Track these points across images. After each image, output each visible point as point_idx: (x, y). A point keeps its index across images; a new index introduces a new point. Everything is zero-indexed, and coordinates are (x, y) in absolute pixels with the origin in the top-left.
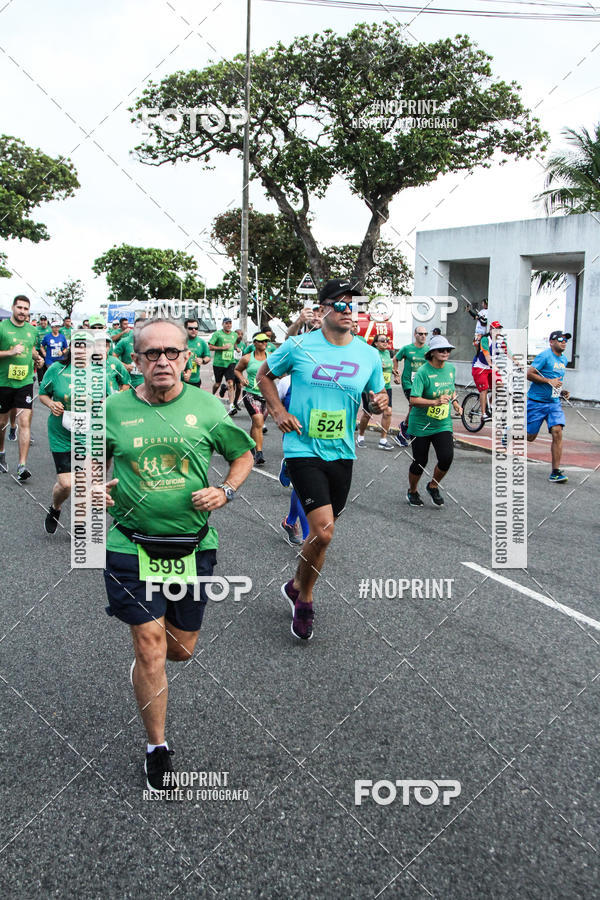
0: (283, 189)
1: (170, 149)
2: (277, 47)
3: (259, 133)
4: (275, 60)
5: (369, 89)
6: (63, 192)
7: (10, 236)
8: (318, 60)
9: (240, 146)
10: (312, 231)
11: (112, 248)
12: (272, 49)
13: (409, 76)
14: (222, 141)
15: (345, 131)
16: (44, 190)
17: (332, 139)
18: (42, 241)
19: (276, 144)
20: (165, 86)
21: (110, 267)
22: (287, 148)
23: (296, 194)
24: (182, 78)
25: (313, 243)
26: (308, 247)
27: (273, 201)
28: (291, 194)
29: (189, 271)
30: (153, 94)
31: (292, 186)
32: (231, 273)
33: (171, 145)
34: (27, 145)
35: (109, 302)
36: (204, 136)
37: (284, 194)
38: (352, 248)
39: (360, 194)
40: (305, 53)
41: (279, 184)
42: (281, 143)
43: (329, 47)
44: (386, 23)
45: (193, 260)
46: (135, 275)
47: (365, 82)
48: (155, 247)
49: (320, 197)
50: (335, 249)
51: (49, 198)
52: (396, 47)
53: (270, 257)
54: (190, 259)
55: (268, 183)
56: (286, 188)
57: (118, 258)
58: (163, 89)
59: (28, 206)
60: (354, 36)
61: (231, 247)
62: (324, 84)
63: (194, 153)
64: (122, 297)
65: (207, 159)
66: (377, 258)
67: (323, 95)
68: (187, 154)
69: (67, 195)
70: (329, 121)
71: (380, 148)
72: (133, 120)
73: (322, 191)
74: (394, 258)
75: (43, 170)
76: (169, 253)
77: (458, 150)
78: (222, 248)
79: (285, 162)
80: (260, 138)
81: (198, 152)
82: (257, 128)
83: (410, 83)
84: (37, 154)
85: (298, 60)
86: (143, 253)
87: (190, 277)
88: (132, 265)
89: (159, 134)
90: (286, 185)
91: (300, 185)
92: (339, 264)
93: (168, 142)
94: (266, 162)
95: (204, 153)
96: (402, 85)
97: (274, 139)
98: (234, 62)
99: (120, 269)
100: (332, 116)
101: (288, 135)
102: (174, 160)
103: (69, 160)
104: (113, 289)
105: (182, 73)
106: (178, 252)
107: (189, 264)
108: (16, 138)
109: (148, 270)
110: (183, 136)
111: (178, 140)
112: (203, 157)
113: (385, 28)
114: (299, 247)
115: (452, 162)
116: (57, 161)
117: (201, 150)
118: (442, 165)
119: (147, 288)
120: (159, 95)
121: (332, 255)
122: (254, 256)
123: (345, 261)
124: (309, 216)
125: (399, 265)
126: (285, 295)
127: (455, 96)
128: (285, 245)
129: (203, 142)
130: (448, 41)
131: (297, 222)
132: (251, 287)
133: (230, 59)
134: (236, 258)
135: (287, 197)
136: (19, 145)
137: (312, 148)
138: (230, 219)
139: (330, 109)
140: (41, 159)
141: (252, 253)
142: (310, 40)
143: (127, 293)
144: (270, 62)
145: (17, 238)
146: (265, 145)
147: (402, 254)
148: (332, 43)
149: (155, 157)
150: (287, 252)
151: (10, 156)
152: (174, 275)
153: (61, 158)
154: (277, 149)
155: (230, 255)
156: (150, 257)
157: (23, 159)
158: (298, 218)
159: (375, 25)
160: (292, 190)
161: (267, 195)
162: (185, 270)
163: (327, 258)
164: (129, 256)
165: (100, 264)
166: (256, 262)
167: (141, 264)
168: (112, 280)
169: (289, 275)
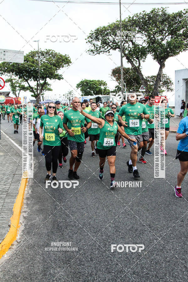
0: (132, 60)
1: (98, 50)
2: (129, 17)
3: (124, 43)
4: (128, 21)
5: (157, 28)
6: (67, 65)
7: (52, 79)
8: (141, 20)
9: (119, 48)
10: (142, 72)
11: (82, 80)
12: (127, 18)
13: (169, 23)
14: (114, 47)
15: (150, 41)
16: (61, 65)
17: (147, 44)
18: (61, 80)
19: (130, 46)
20: (96, 31)
21: (81, 86)
22: (132, 47)
23: (136, 61)
24: (101, 29)
25: (142, 76)
26: (141, 77)
27: (130, 64)
28: (135, 61)
29: (105, 86)
30: (92, 34)
31: (135, 59)
32: (117, 86)
33: (98, 49)
34: (56, 52)
35: (82, 97)
36: (108, 45)
37: (133, 62)
38: (154, 76)
39: (156, 60)
40: (137, 18)
41: (131, 58)
42: (131, 46)
43: (144, 16)
44: (162, 8)
46: (89, 88)
47: (156, 26)
48: (94, 80)
49: (144, 62)
50: (149, 77)
51: (63, 67)
52: (165, 14)
53: (129, 80)
55: (128, 58)
56: (133, 60)
57: (83, 83)
58: (95, 32)
59: (57, 69)
60: (152, 12)
61: (117, 78)
62: (143, 27)
63: (105, 51)
64: (85, 95)
65: (109, 52)
66: (162, 79)
67: (143, 31)
68: (103, 51)
69: (68, 66)
70: (145, 38)
71: (162, 46)
72: (87, 42)
73: (144, 60)
74: (167, 79)
75: (60, 59)
76: (98, 81)
77: (186, 44)
78: (114, 79)
79: (132, 52)
80: (125, 45)
81: (106, 51)
82: (124, 42)
83: (170, 25)
84: (59, 54)
85: (135, 21)
86: (91, 81)
87: (105, 88)
88: (88, 85)
89: (94, 46)
90: (133, 58)
91: (138, 58)
92: (150, 81)
93: (97, 48)
94: (127, 52)
95: (108, 50)
96: (167, 26)
97: (129, 45)
98: (116, 23)
99: (84, 87)
100: (146, 37)
101: (133, 44)
102: (99, 53)
103: (68, 55)
104: (82, 93)
105: (101, 27)
106: (101, 81)
107: (105, 84)
108: (53, 50)
109: (92, 86)
110: (102, 46)
111: (100, 47)
112: (108, 52)
113: (162, 9)
114: (138, 77)
115: (184, 48)
116: (65, 56)
117: (107, 50)
118: (181, 49)
119: (92, 92)
120: (94, 34)
121: (148, 79)
123: (152, 81)
124: (140, 67)
125: (169, 81)
127: (184, 28)
128: (134, 77)
129: (108, 47)
130: (181, 11)
131: (137, 70)
133: (115, 22)
134: (119, 81)
135: (134, 62)
136: (54, 52)
137: (140, 47)
138: (116, 70)
139: (146, 35)
140: (60, 56)
142: (139, 14)
143: (87, 94)
144: (127, 22)
145: (54, 79)
146: (126, 47)
147: (169, 77)
148: (145, 15)
149: (94, 53)
150: (134, 79)
151: (51, 55)
152: (100, 88)
153: (66, 55)
154: (130, 48)
155: (117, 80)
156: (93, 82)
157: (55, 56)
158: (137, 68)
159: (158, 8)
160: (135, 60)
161: (128, 62)
162: (103, 86)
163: (146, 80)
164: (87, 83)
165: (78, 86)
166: (125, 82)
167: (90, 85)
168: (82, 90)
169: (135, 86)
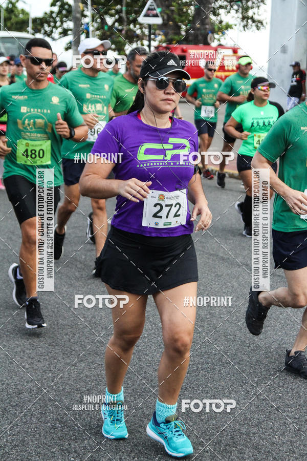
87: (11, 2)
126: (120, 24)
169: (124, 2)
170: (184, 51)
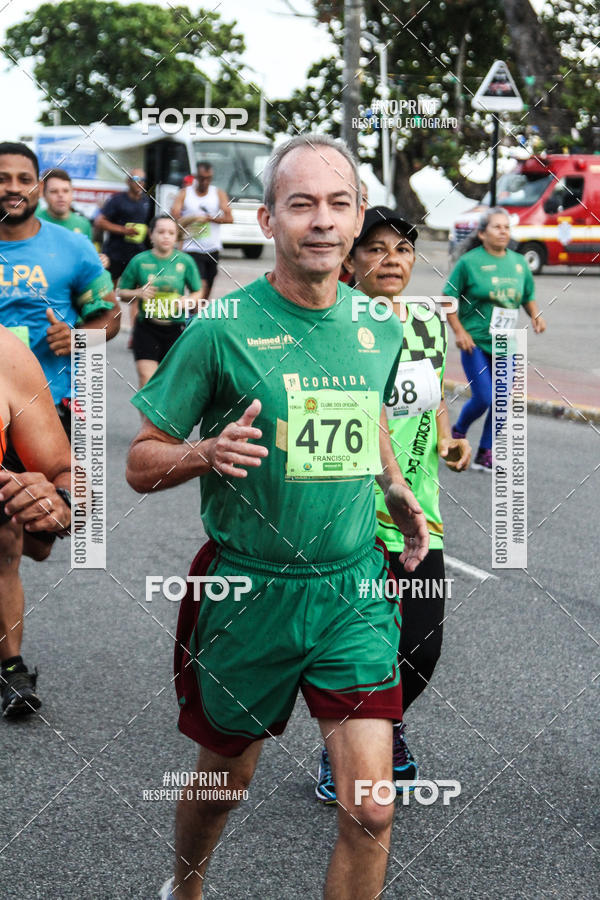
21: (42, 46)
29: (227, 57)
32: (324, 64)
35: (41, 128)
45: (235, 31)
46: (102, 66)
54: (227, 29)
57: (58, 25)
64: (66, 121)
76: (179, 14)
86: (119, 13)
87: (227, 70)
88: (92, 41)
92: (583, 36)
99: (64, 51)
104: (48, 99)
106: (202, 14)
107: (225, 41)
109: (129, 56)
119: (127, 97)
122: (379, 19)
126: (452, 114)
132: (369, 95)
134: (335, 25)
141: (374, 13)
143: (85, 108)
150: (458, 9)
152: (191, 66)
155: (323, 17)
156: (136, 22)
162: (216, 54)
163: (553, 25)
164: (86, 20)
165: (17, 39)
166: (383, 35)
167: (115, 39)
168: (48, 77)
169: (460, 66)
170: (579, 167)
